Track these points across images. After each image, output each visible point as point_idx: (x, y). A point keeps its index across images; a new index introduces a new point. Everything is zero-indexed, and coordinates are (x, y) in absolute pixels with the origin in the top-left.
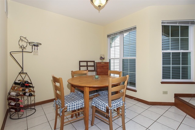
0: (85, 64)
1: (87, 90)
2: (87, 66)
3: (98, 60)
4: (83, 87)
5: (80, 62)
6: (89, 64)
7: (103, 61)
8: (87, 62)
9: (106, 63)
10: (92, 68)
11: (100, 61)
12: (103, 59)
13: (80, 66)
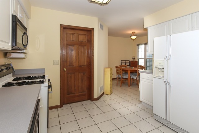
0: (124, 62)
1: (129, 72)
2: (125, 63)
3: (131, 60)
4: (128, 70)
5: (121, 60)
6: (126, 62)
7: (134, 60)
8: (125, 60)
9: (136, 61)
10: (128, 64)
11: (132, 60)
12: (134, 59)
13: (121, 63)
